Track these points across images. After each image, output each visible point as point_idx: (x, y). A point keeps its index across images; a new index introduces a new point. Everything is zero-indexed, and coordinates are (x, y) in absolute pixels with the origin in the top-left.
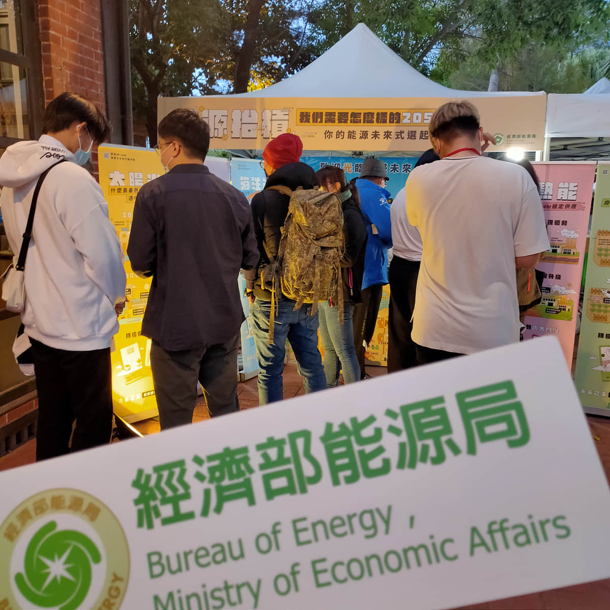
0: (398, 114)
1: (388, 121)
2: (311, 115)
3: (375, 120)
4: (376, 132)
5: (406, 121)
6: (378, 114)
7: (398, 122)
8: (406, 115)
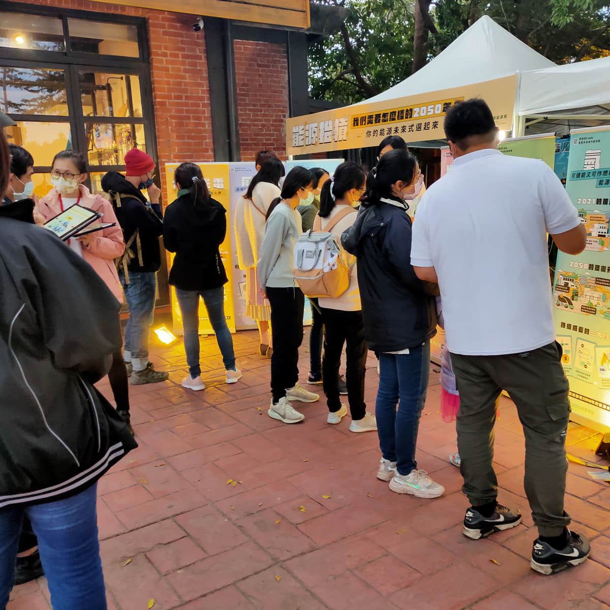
0: (411, 110)
1: (404, 117)
2: (359, 119)
3: (396, 117)
4: (397, 128)
8: (416, 110)
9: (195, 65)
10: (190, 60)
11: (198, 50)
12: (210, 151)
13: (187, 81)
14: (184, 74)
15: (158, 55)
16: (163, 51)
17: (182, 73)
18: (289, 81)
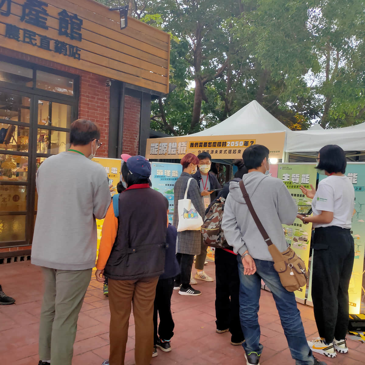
0: (226, 142)
1: (221, 146)
2: (194, 144)
3: (217, 145)
4: (217, 151)
5: (228, 145)
6: (218, 142)
7: (225, 146)
8: (228, 143)
9: (103, 104)
10: (100, 101)
11: (105, 96)
12: (106, 152)
13: (98, 112)
14: (97, 108)
15: (84, 96)
16: (87, 94)
17: (96, 108)
18: (141, 118)
